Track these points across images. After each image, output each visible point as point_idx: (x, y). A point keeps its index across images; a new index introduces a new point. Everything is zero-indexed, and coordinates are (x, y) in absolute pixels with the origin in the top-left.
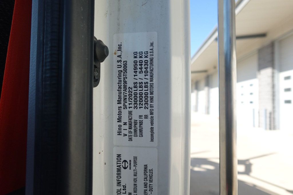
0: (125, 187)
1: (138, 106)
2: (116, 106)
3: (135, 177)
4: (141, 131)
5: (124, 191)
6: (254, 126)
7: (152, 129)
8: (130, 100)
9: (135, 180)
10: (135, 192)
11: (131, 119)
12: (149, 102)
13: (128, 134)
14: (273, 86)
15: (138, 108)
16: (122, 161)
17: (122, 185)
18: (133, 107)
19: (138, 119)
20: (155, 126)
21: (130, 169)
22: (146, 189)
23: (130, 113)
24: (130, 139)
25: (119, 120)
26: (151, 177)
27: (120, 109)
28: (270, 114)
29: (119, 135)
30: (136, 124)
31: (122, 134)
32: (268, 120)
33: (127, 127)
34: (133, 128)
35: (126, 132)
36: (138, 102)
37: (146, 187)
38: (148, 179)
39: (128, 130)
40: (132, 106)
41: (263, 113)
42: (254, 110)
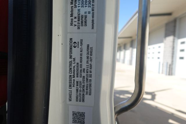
0: (74, 59)
1: (84, 5)
2: (70, 6)
3: (81, 53)
4: (86, 22)
5: (74, 62)
6: (159, 73)
7: (93, 21)
8: (79, 2)
9: (81, 55)
10: (81, 62)
11: (79, 15)
12: (91, 3)
13: (77, 25)
14: (173, 48)
15: (84, 7)
16: (73, 42)
17: (72, 58)
18: (81, 7)
19: (84, 14)
20: (95, 19)
21: (78, 48)
22: (88, 60)
23: (79, 10)
24: (79, 28)
25: (72, 15)
26: (91, 52)
27: (72, 8)
28: (170, 65)
29: (71, 25)
30: (82, 18)
31: (73, 25)
32: (168, 69)
33: (76, 20)
34: (80, 20)
35: (76, 23)
36: (84, 3)
37: (88, 59)
38: (89, 53)
39: (77, 22)
40: (80, 5)
41: (165, 64)
42: (160, 63)
